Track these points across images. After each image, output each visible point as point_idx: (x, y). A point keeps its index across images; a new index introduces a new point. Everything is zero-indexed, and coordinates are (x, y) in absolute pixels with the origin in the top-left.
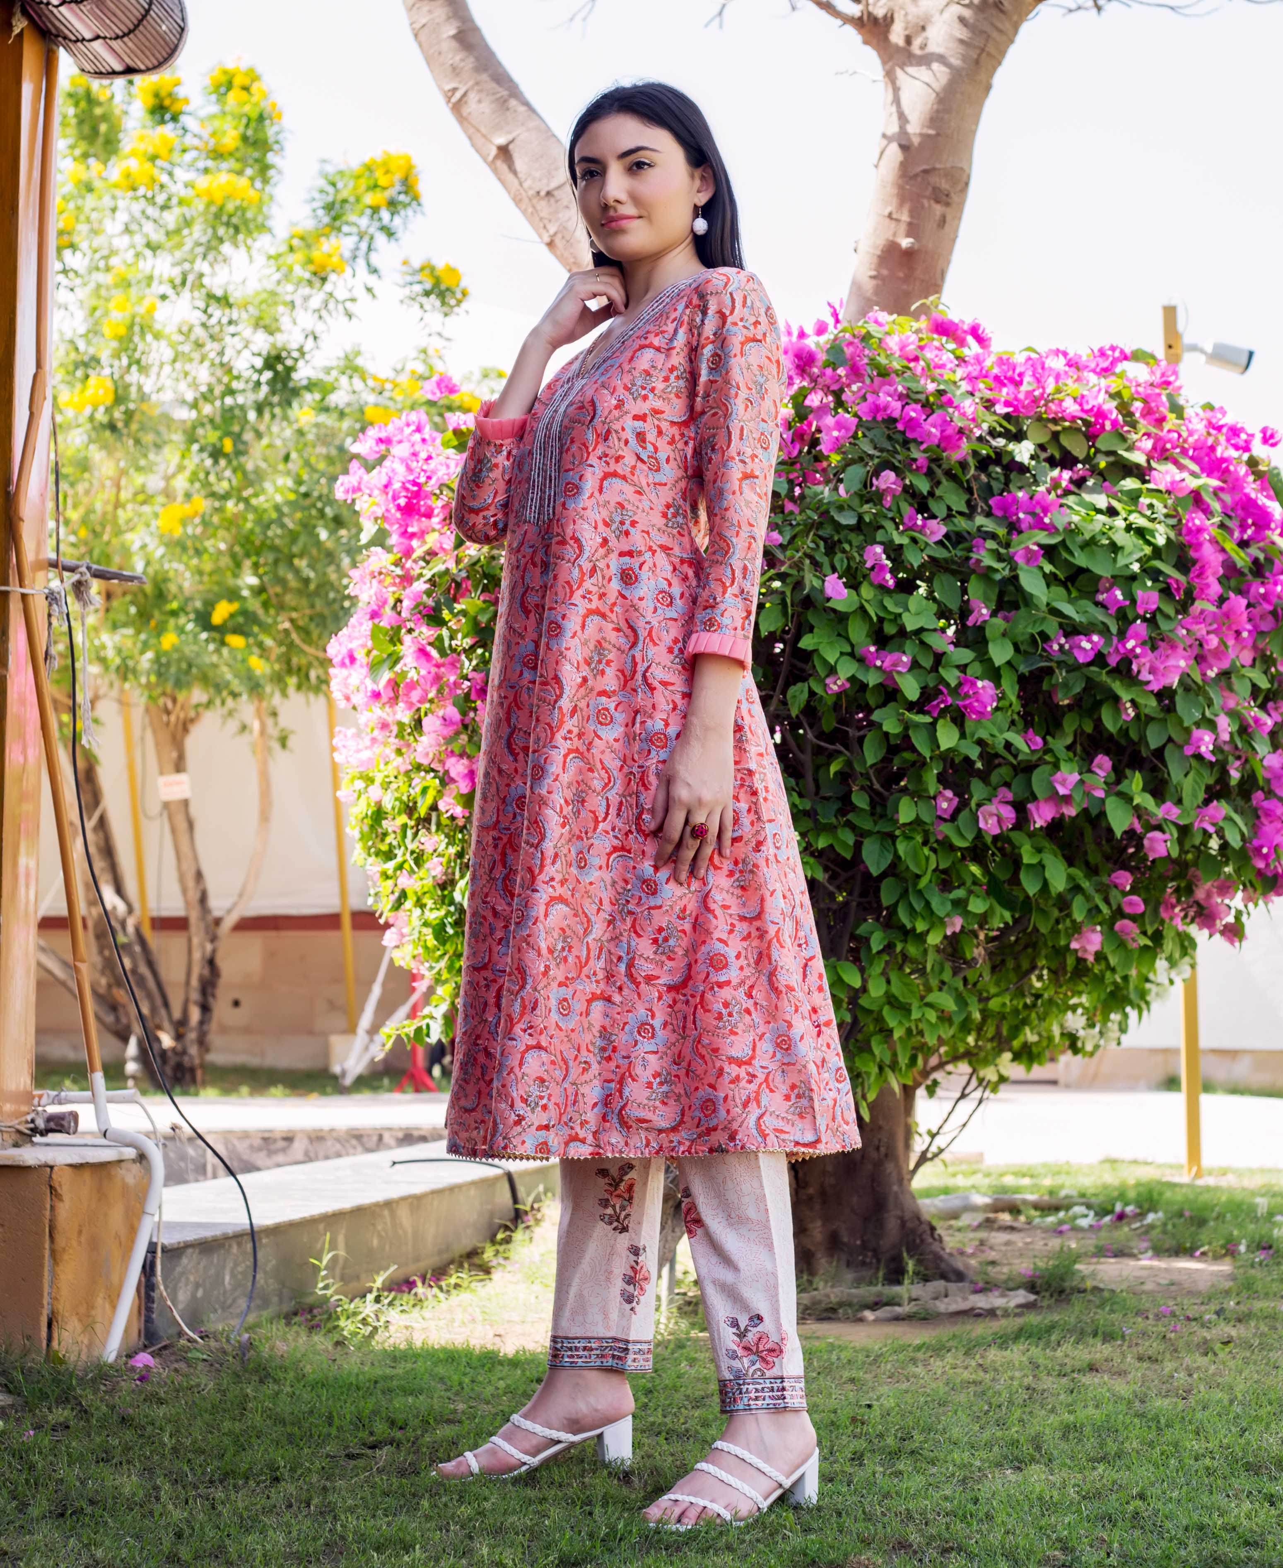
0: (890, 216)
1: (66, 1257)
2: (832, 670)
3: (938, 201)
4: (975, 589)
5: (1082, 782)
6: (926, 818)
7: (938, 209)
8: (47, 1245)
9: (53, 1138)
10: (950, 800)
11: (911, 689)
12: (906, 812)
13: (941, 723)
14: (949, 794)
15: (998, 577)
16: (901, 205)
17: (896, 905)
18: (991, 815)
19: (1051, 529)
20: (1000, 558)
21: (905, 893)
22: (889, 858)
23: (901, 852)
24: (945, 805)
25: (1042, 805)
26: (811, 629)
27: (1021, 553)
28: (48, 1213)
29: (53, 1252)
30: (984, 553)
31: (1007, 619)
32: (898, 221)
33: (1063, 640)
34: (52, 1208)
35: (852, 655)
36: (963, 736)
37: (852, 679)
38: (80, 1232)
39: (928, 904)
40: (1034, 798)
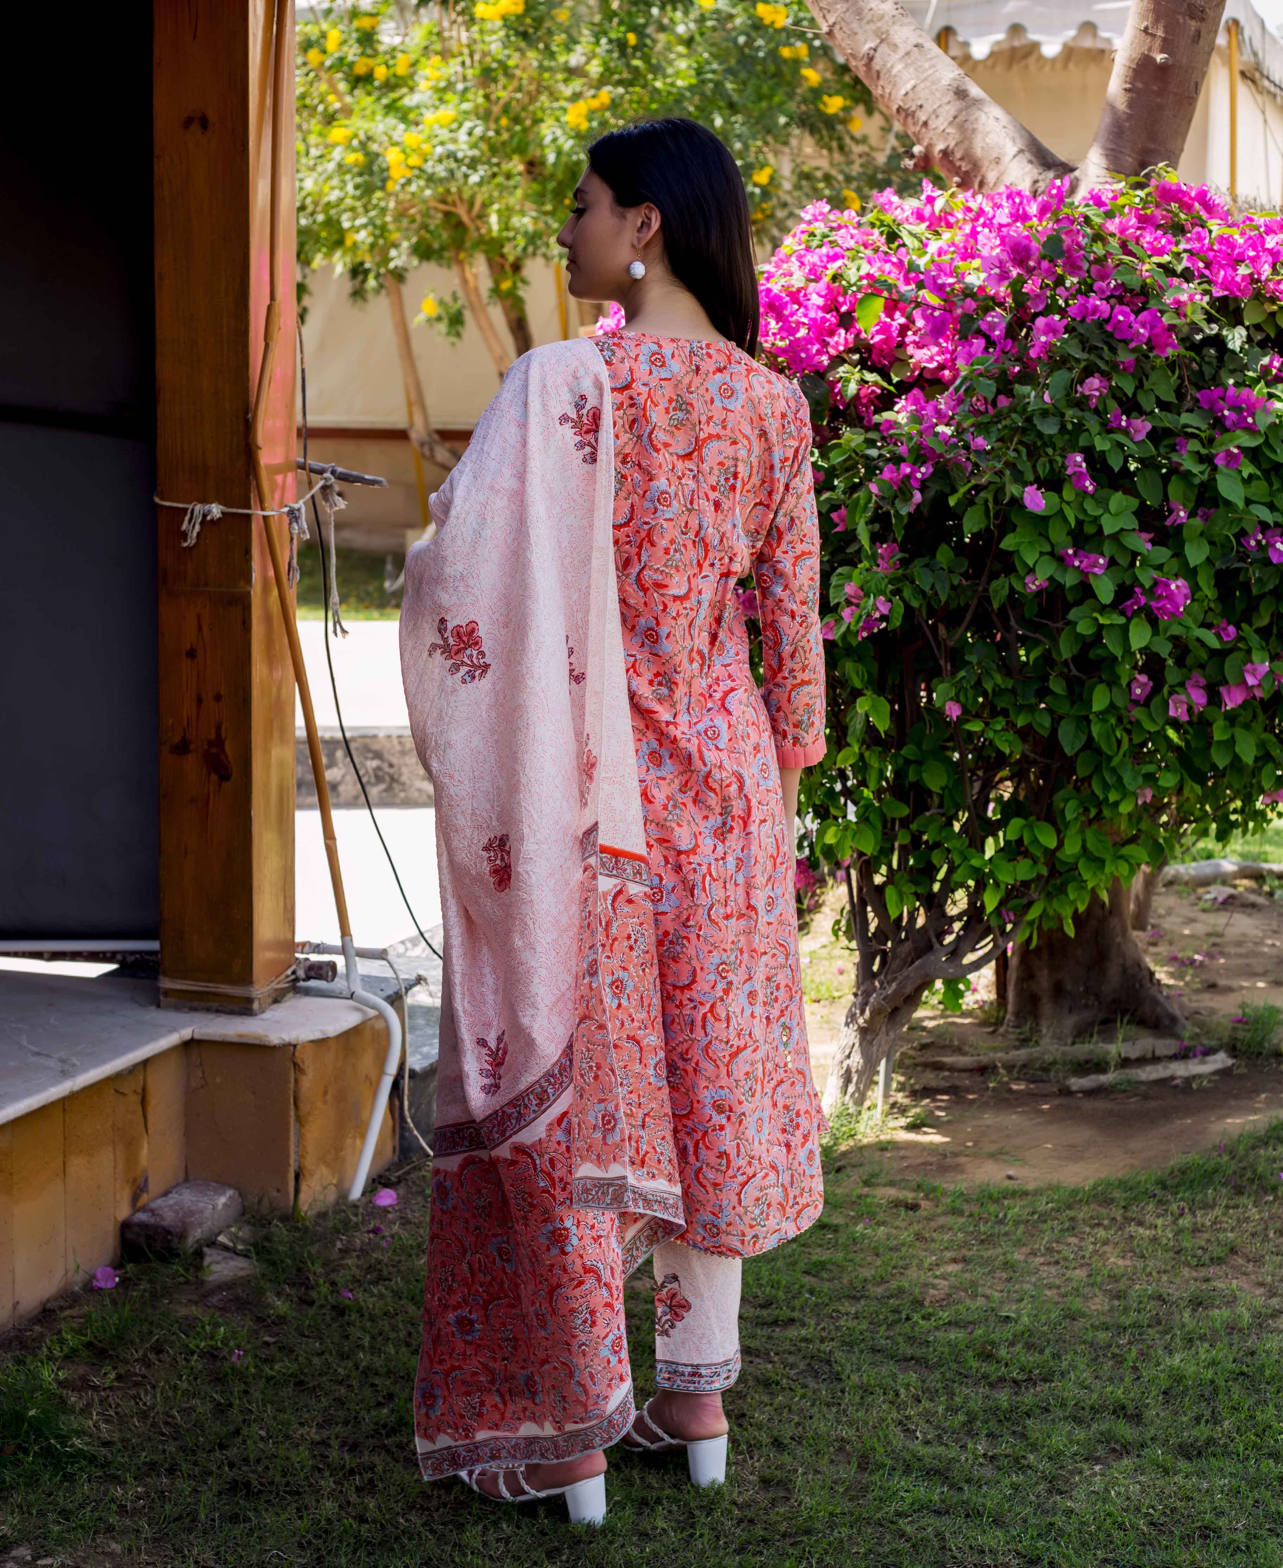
0: (1146, 30)
1: (311, 1118)
2: (1031, 571)
3: (1192, 18)
4: (1175, 489)
5: (1271, 671)
6: (1120, 703)
7: (1193, 24)
8: (292, 1113)
9: (313, 983)
10: (1143, 686)
11: (1105, 591)
12: (1100, 700)
13: (1135, 621)
14: (1143, 678)
15: (1197, 481)
16: (1156, 21)
17: (1090, 777)
18: (1182, 702)
19: (1252, 430)
20: (1202, 459)
21: (1098, 769)
22: (1084, 738)
23: (1095, 734)
24: (1138, 691)
25: (1233, 689)
26: (1014, 529)
27: (1222, 455)
28: (292, 1086)
29: (298, 1119)
30: (1186, 456)
31: (1206, 518)
32: (1153, 36)
33: (1260, 537)
34: (296, 1081)
35: (1052, 554)
36: (1156, 632)
37: (1051, 579)
38: (325, 1093)
39: (1120, 779)
40: (1225, 682)
